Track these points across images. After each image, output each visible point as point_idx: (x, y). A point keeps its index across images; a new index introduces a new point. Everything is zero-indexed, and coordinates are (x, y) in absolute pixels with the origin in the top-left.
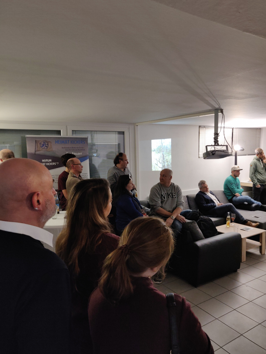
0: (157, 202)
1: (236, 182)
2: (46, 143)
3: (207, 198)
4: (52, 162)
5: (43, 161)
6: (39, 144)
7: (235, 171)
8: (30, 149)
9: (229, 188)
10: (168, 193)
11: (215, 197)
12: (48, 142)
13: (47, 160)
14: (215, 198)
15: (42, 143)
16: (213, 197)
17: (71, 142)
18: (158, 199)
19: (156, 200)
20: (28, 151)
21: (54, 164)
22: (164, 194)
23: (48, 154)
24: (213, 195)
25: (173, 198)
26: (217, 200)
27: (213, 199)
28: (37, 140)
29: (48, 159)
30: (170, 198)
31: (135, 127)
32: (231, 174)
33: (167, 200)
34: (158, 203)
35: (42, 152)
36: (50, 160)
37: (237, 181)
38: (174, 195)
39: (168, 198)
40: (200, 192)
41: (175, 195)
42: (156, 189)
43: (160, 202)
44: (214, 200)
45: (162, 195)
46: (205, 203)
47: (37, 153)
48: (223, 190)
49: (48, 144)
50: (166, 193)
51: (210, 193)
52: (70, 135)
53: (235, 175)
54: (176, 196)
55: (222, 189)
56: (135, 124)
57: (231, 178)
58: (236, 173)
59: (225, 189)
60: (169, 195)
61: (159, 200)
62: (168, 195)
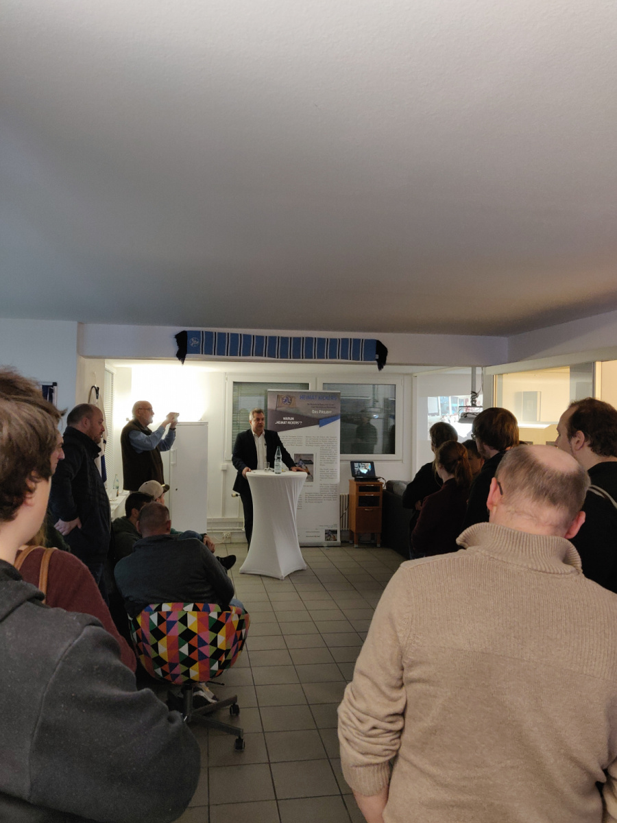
2: (289, 398)
4: (295, 420)
5: (284, 419)
6: (281, 399)
8: (272, 405)
12: (291, 398)
13: (289, 418)
15: (285, 398)
17: (319, 398)
20: (268, 407)
21: (297, 423)
23: (291, 411)
28: (280, 394)
29: (291, 417)
36: (293, 419)
47: (278, 409)
49: (291, 400)
52: (320, 389)
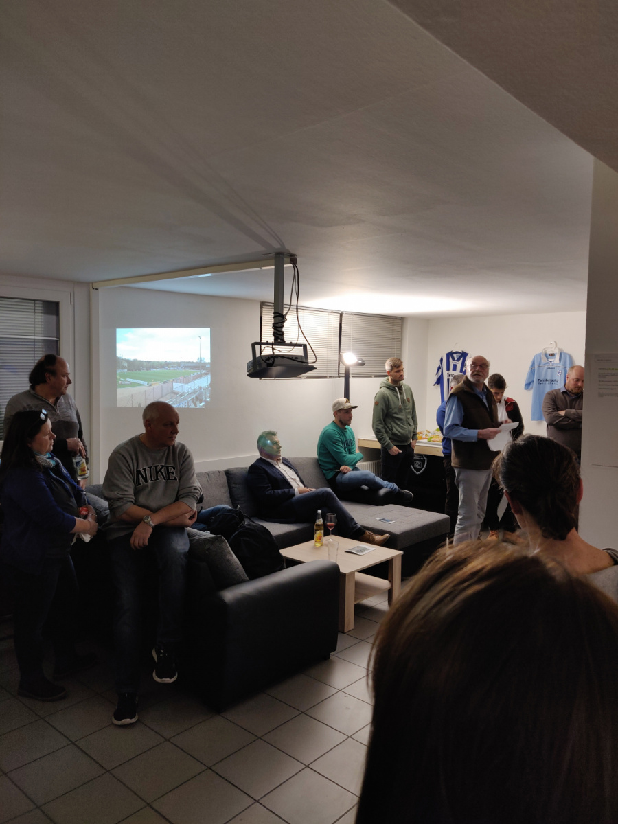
0: (123, 490)
1: (345, 436)
3: (274, 475)
7: (340, 410)
9: (329, 453)
10: (156, 467)
11: (294, 473)
14: (295, 476)
16: (288, 474)
18: (126, 484)
19: (122, 487)
22: (145, 469)
24: (291, 468)
25: (169, 479)
26: (298, 479)
27: (288, 478)
30: (162, 481)
31: (89, 292)
32: (333, 418)
33: (154, 486)
34: (126, 493)
37: (348, 435)
38: (173, 473)
39: (157, 479)
40: (260, 460)
41: (174, 471)
42: (123, 456)
43: (131, 491)
44: (290, 480)
45: (139, 472)
46: (269, 487)
48: (316, 456)
50: (150, 468)
51: (284, 464)
53: (340, 421)
54: (177, 475)
55: (314, 453)
56: (91, 285)
57: (332, 429)
58: (343, 416)
59: (320, 453)
60: (160, 471)
61: (128, 486)
62: (157, 473)
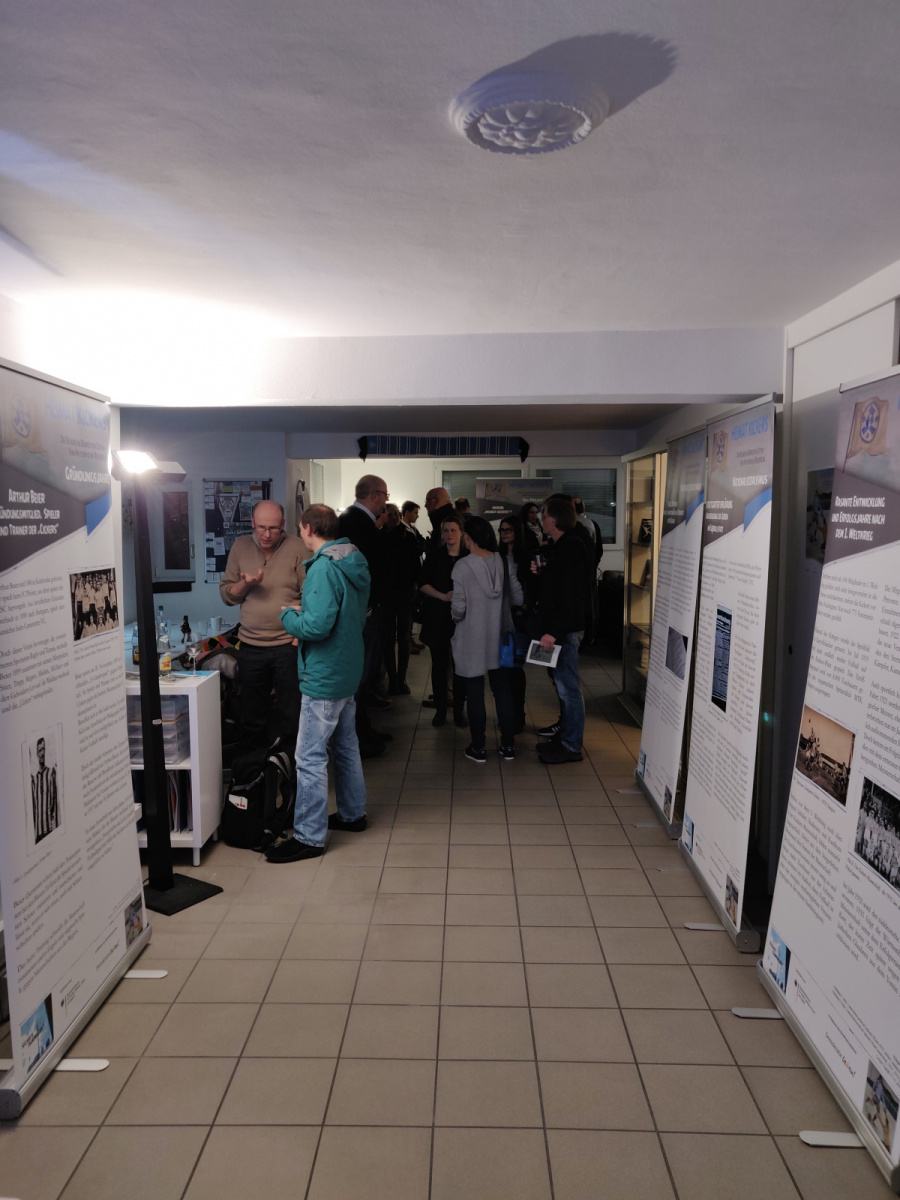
2: (498, 487)
4: (504, 509)
5: (494, 507)
6: (490, 488)
8: (480, 494)
12: (500, 486)
13: (498, 507)
15: (494, 487)
17: (530, 485)
20: (477, 496)
23: (499, 499)
28: (487, 482)
29: (500, 506)
35: (492, 498)
36: (502, 508)
49: (501, 488)
